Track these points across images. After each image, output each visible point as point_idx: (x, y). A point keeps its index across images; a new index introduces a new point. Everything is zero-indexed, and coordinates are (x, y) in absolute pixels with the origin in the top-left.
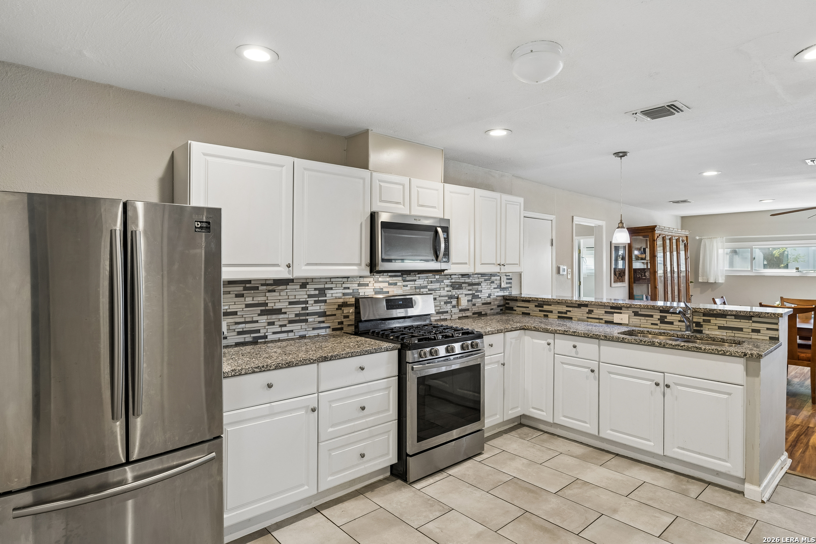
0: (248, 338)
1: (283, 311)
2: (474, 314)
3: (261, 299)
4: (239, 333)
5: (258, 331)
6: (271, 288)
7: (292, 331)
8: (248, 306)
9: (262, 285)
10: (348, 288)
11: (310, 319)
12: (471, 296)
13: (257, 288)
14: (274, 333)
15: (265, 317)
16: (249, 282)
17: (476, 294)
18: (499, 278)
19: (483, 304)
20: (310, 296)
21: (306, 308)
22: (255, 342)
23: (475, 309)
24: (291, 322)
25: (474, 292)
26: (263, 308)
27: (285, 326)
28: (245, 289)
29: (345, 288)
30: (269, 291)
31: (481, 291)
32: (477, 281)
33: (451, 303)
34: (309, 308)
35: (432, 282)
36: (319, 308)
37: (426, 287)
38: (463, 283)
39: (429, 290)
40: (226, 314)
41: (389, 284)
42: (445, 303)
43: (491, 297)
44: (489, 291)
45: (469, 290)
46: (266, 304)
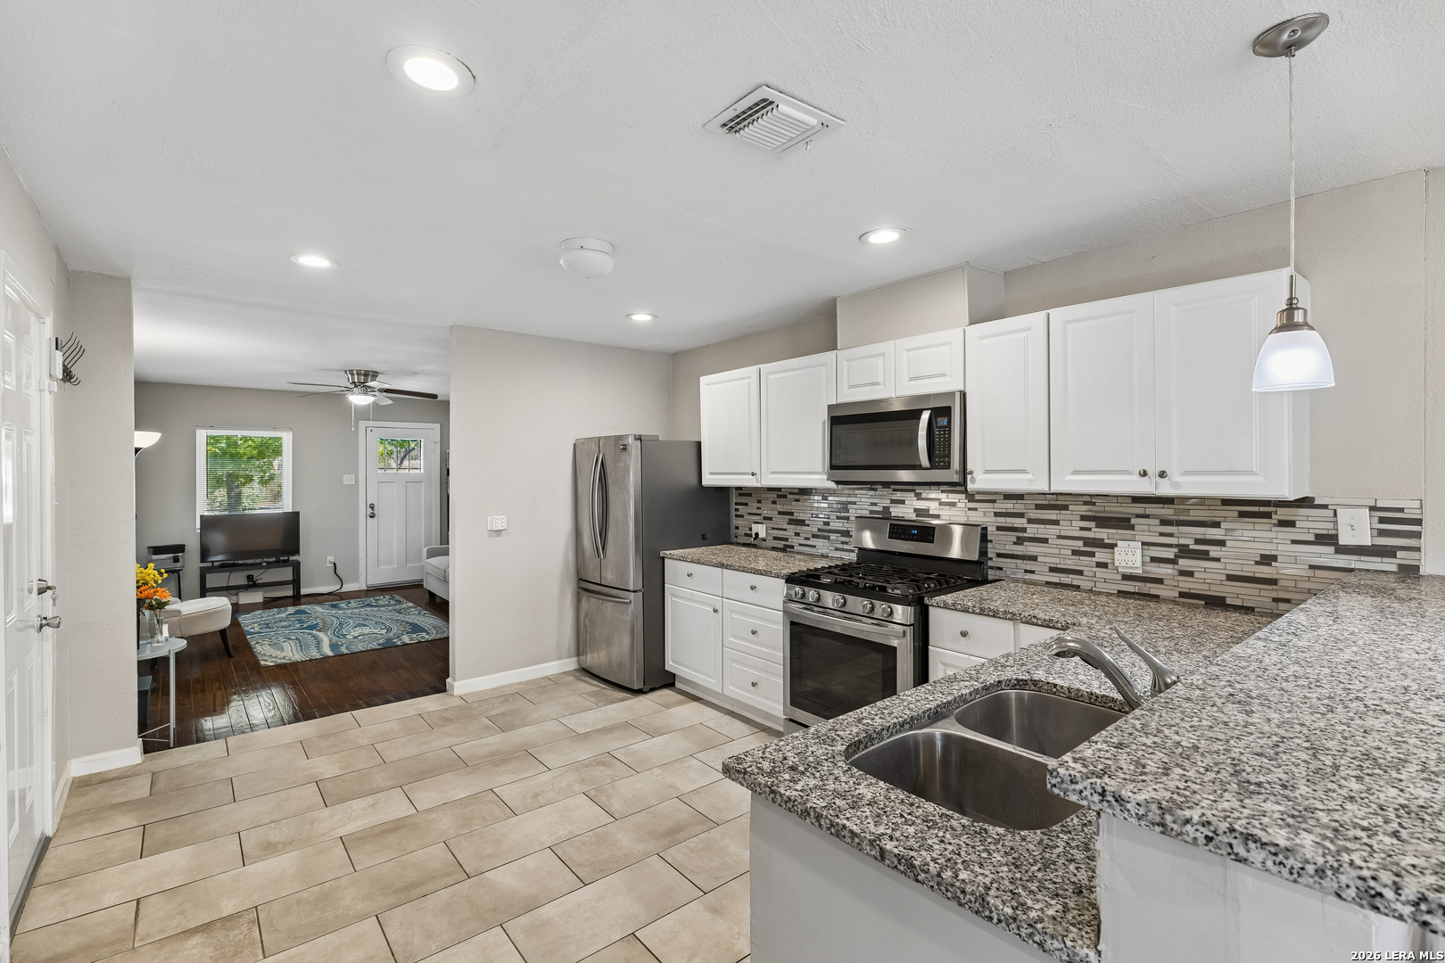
0: (780, 544)
1: (807, 522)
2: (1182, 595)
3: (787, 508)
4: (775, 538)
5: (787, 540)
6: (797, 497)
7: (814, 547)
8: (780, 513)
9: (791, 493)
10: (875, 504)
11: (833, 537)
12: (1176, 550)
13: (785, 497)
14: (800, 545)
15: (793, 527)
16: (779, 489)
17: (1191, 547)
18: (1331, 513)
19: (1230, 578)
20: (834, 510)
21: (828, 524)
22: (784, 550)
23: (1187, 585)
24: (814, 536)
25: (1183, 541)
26: (791, 517)
27: (808, 539)
28: (779, 496)
29: (873, 504)
30: (796, 500)
31: (1222, 543)
32: (1196, 514)
33: (1092, 554)
34: (831, 524)
35: (1038, 507)
36: (841, 525)
37: (1021, 515)
38: (1138, 516)
39: (1030, 521)
40: (765, 518)
41: (941, 504)
42: (1075, 553)
43: (1273, 564)
44: (1268, 549)
45: (1162, 534)
46: (792, 514)
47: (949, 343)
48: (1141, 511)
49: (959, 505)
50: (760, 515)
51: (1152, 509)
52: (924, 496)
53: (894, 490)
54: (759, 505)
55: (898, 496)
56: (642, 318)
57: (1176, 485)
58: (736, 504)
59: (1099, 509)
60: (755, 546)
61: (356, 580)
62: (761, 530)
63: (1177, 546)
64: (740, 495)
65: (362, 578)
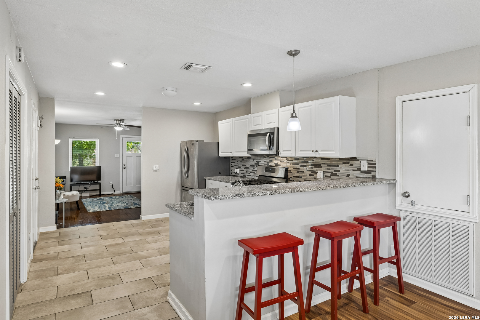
0: (242, 175)
1: (249, 168)
4: (241, 173)
5: (244, 174)
6: (247, 160)
7: (251, 176)
8: (243, 165)
9: (245, 159)
12: (330, 173)
14: (248, 175)
15: (245, 169)
17: (333, 172)
18: (360, 162)
20: (255, 164)
21: (254, 168)
24: (251, 172)
26: (245, 166)
27: (249, 173)
28: (242, 160)
29: (265, 162)
30: (247, 161)
31: (339, 171)
32: (335, 163)
33: (313, 175)
34: (255, 168)
35: (303, 162)
37: (298, 164)
38: (323, 164)
39: (300, 166)
40: (239, 167)
41: (281, 161)
42: (310, 175)
43: (349, 176)
44: (348, 172)
45: (328, 169)
46: (245, 165)
47: (275, 113)
48: (323, 162)
49: (285, 162)
50: (237, 166)
51: (326, 162)
52: (277, 159)
53: (270, 157)
54: (237, 163)
55: (271, 159)
56: (197, 104)
57: (319, 154)
58: (232, 163)
59: (315, 162)
60: (236, 176)
61: (119, 190)
62: (237, 171)
63: (331, 172)
64: (233, 159)
65: (121, 190)
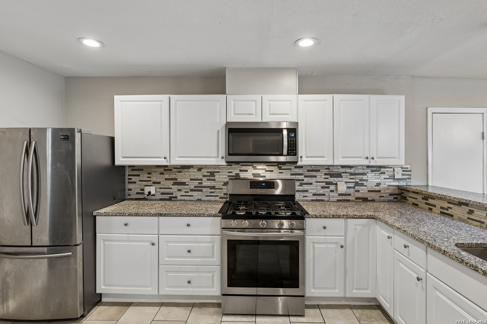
0: (167, 197)
1: (187, 183)
2: (356, 198)
3: (173, 176)
4: (162, 194)
5: (172, 194)
6: (179, 170)
7: (192, 196)
8: (166, 179)
9: (174, 168)
10: (231, 172)
11: (204, 190)
12: (354, 184)
13: (171, 170)
14: (181, 196)
15: (176, 186)
17: (359, 182)
18: (392, 169)
19: (369, 191)
20: (204, 176)
21: (201, 183)
22: (170, 199)
23: (358, 195)
24: (191, 190)
25: (357, 181)
26: (175, 181)
27: (188, 192)
28: (165, 170)
29: (229, 172)
30: (178, 172)
31: (367, 180)
32: (361, 171)
33: (329, 188)
34: (203, 183)
35: (308, 171)
36: (210, 183)
37: (301, 174)
38: (343, 173)
39: (305, 177)
40: (154, 183)
41: (266, 171)
42: (323, 187)
43: (380, 186)
44: (378, 181)
45: (350, 179)
46: (176, 179)
47: (290, 101)
48: (344, 171)
50: (150, 181)
51: (348, 170)
52: (257, 168)
53: (241, 165)
54: (149, 176)
55: (244, 168)
57: (376, 162)
58: (129, 175)
59: (331, 171)
62: (153, 190)
63: (353, 182)
64: (132, 170)
